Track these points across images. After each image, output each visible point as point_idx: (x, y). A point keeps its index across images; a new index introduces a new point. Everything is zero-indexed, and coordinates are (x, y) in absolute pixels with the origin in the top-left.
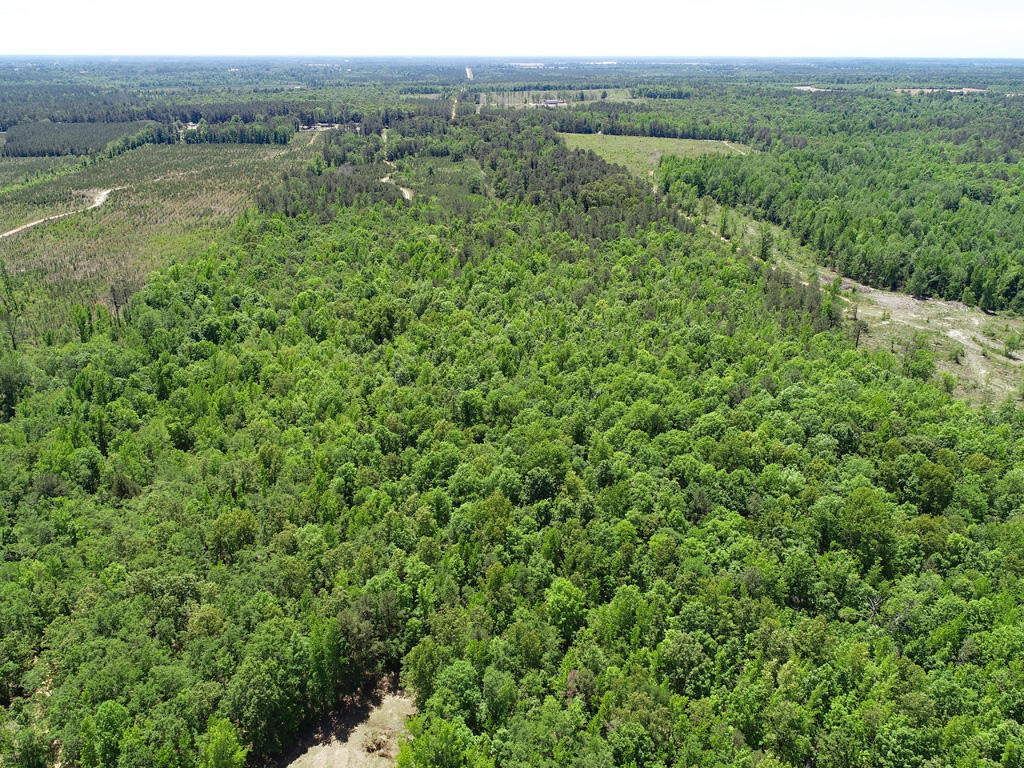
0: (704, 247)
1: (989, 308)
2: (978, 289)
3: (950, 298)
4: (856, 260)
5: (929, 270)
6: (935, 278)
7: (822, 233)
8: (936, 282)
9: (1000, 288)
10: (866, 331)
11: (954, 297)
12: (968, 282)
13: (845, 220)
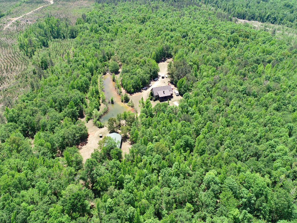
0: (203, 9)
1: (263, 22)
2: (261, 18)
3: (255, 20)
4: (236, 14)
5: (251, 14)
6: (252, 16)
7: (229, 8)
8: (252, 17)
9: (266, 17)
10: (237, 21)
11: (256, 20)
12: (259, 17)
13: (234, 5)
